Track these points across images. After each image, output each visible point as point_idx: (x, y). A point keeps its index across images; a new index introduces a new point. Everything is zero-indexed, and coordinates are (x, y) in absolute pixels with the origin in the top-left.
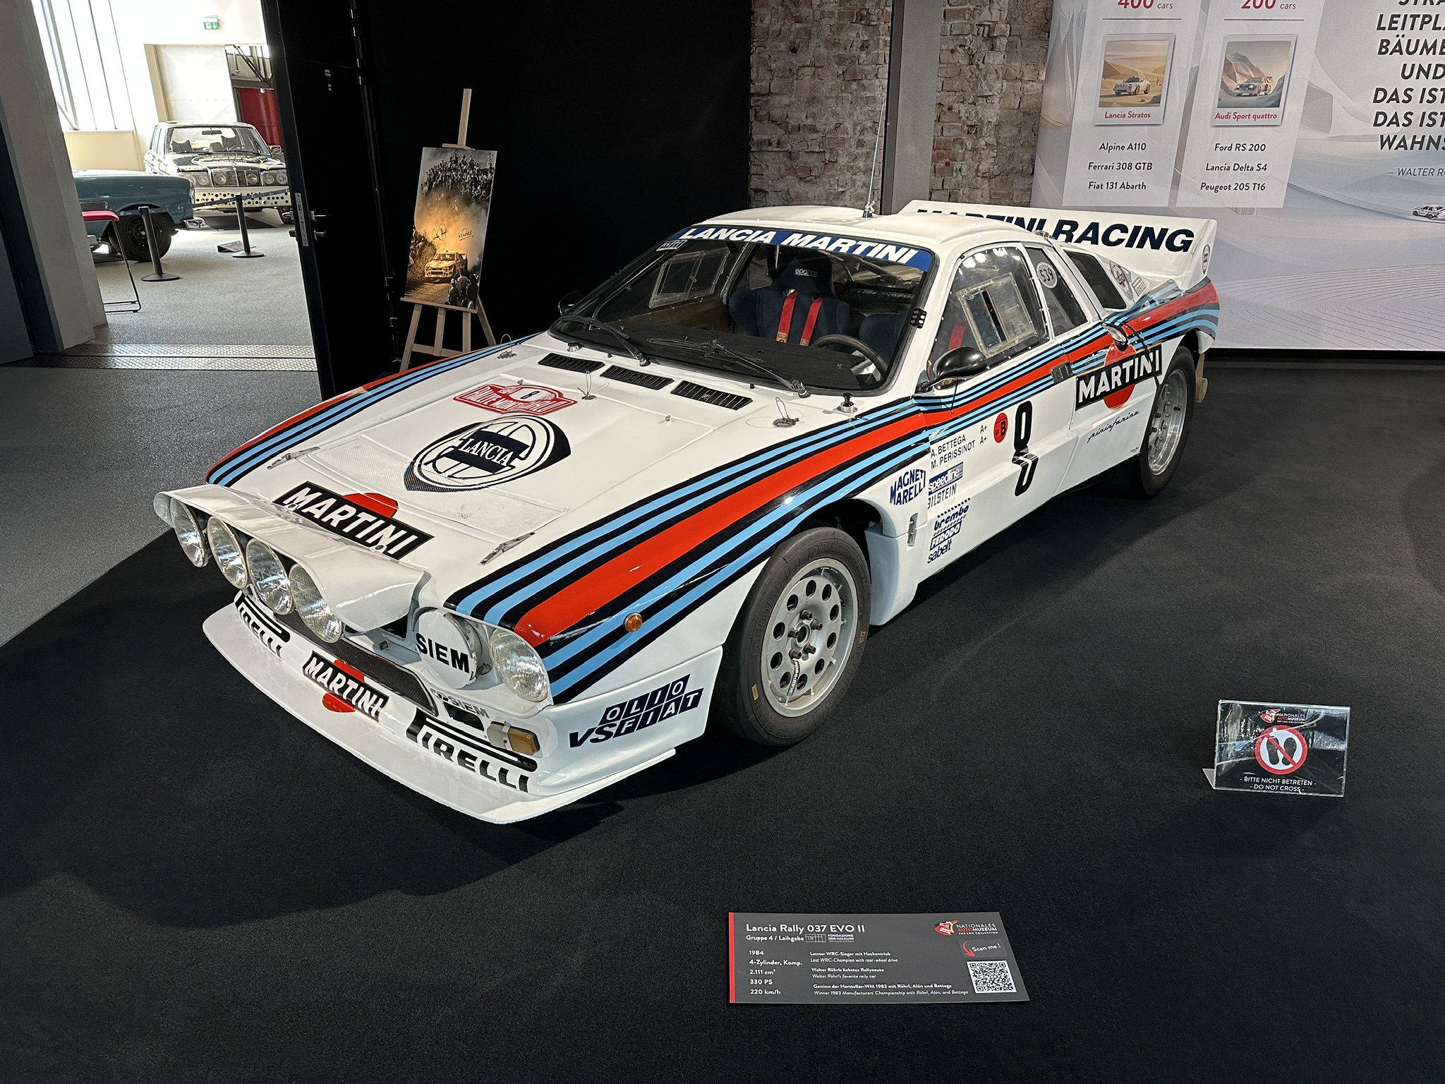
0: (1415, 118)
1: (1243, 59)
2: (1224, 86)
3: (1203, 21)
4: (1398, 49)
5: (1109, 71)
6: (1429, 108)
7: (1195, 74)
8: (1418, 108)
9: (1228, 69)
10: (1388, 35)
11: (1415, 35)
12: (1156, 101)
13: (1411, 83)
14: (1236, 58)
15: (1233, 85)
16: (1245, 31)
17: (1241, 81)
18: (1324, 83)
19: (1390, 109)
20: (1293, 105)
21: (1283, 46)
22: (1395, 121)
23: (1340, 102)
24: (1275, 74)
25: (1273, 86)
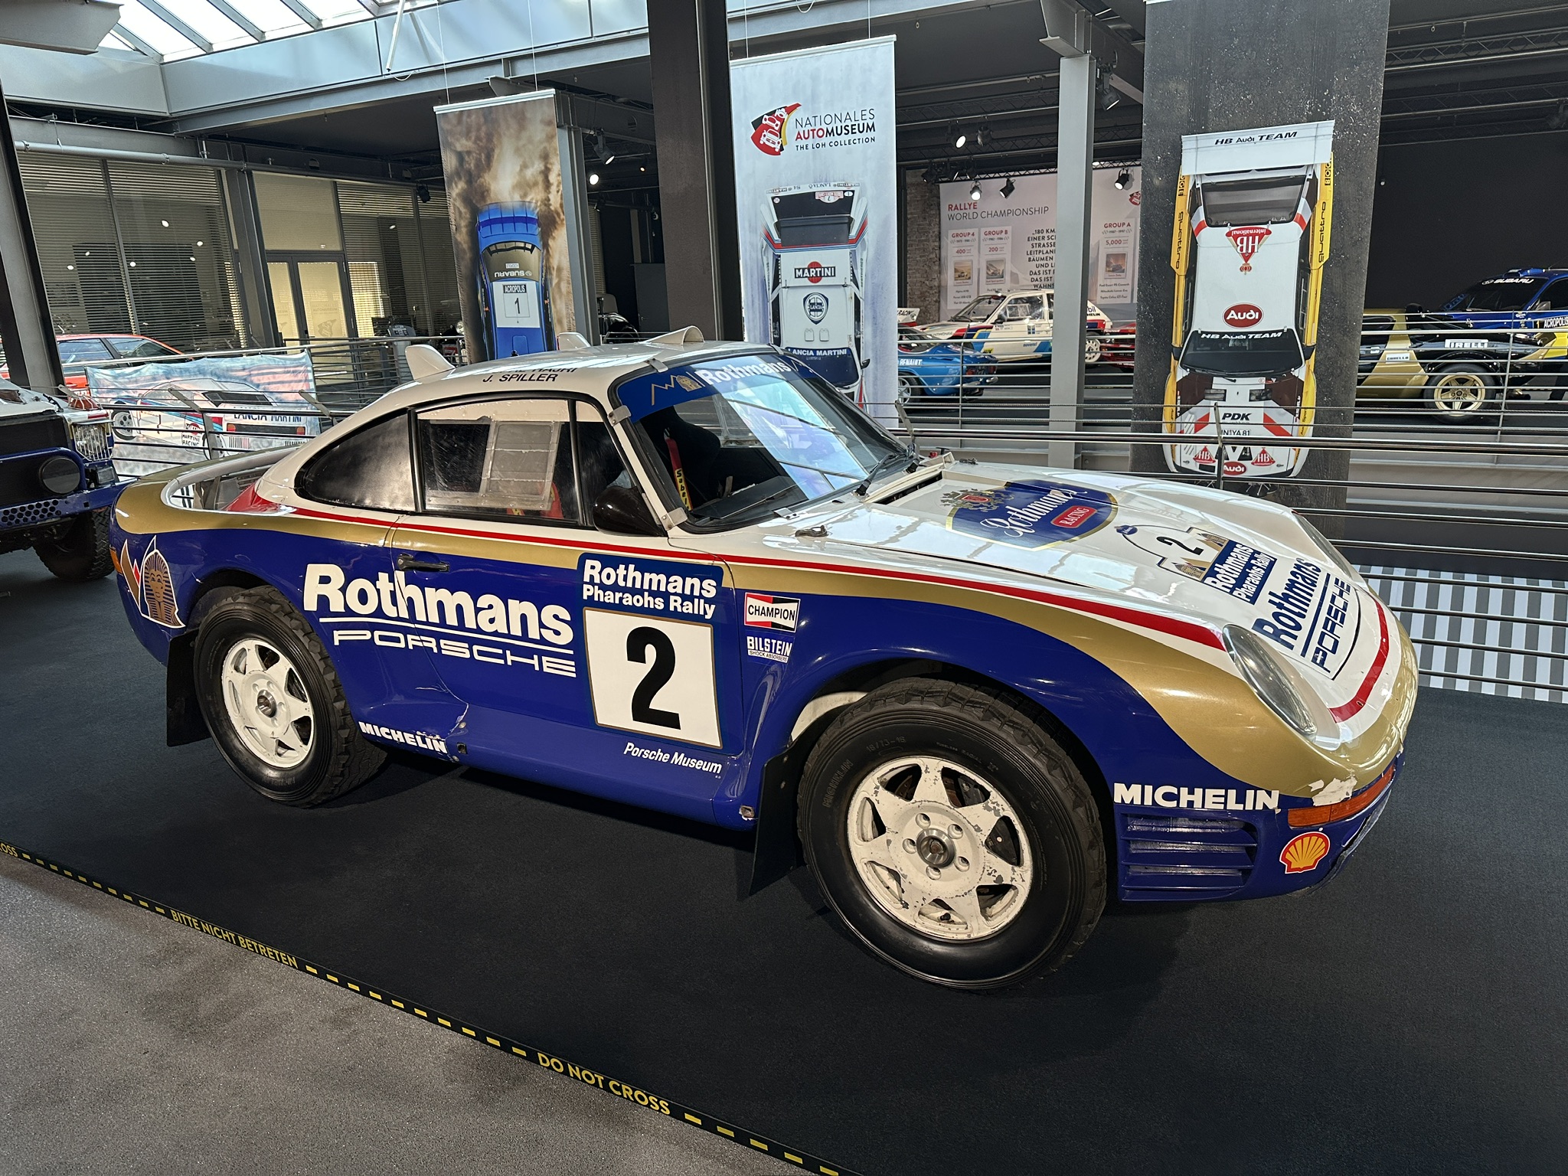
0: (1043, 279)
1: (992, 265)
2: (987, 273)
3: (979, 256)
4: (1034, 260)
5: (956, 271)
6: (1046, 276)
7: (979, 270)
8: (1043, 276)
9: (988, 268)
10: (1030, 256)
11: (1038, 256)
12: (969, 278)
13: (1040, 269)
14: (989, 265)
15: (990, 273)
16: (991, 258)
17: (992, 271)
18: (1015, 271)
19: (1035, 277)
20: (1007, 277)
21: (1002, 261)
22: (1037, 280)
23: (1020, 276)
24: (1001, 268)
25: (1001, 273)
